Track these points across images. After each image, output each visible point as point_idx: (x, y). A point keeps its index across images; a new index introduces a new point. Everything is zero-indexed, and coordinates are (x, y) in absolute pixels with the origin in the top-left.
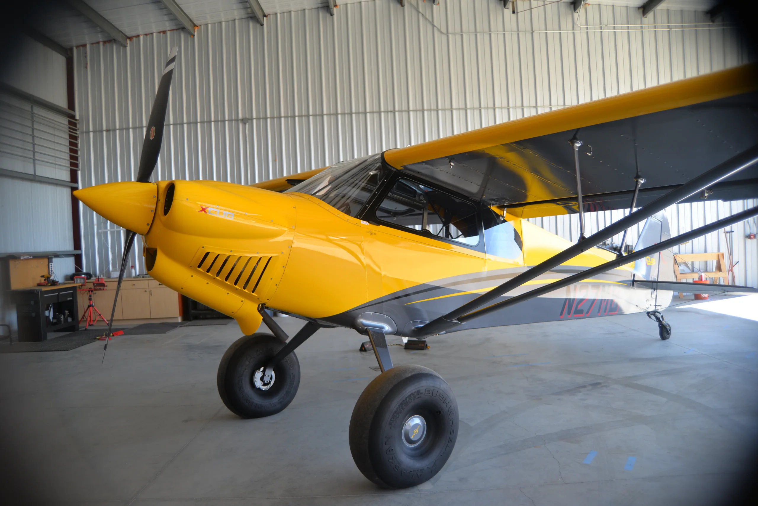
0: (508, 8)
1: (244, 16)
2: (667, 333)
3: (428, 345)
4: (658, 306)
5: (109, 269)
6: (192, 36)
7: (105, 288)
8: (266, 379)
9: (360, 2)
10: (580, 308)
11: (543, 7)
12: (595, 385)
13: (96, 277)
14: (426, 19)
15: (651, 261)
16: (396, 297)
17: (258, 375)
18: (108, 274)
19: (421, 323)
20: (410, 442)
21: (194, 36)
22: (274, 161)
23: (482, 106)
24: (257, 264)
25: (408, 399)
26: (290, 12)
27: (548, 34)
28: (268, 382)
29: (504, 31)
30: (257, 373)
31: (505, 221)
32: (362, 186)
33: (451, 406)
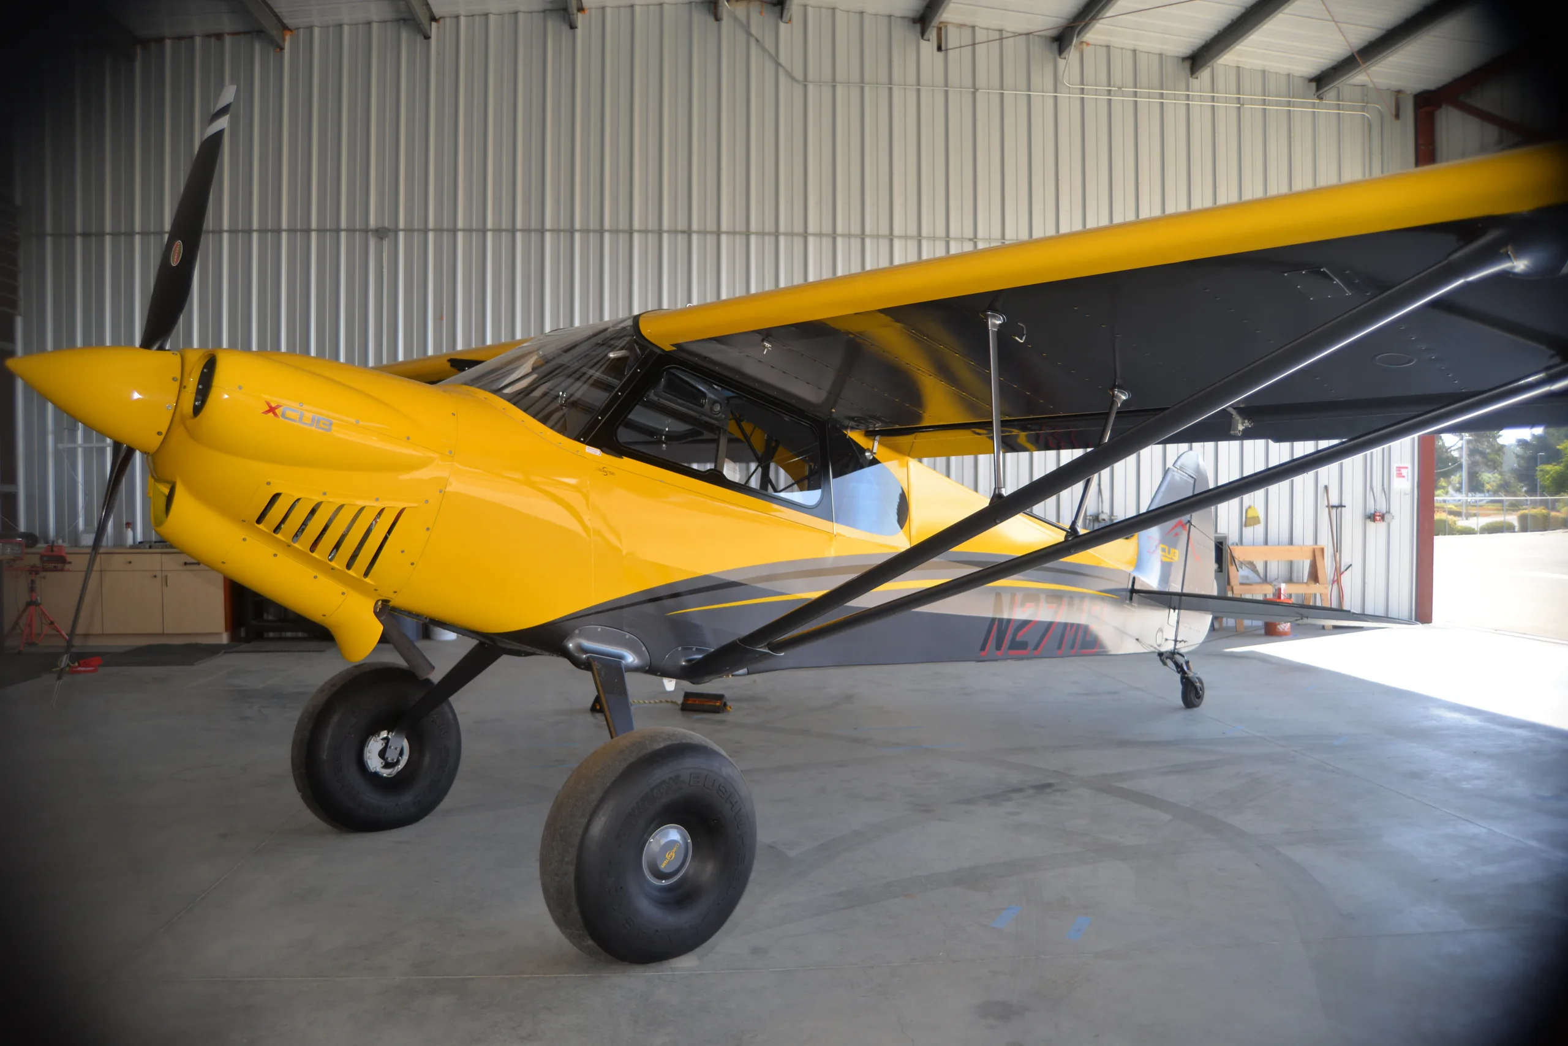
0: (929, 40)
1: (389, 15)
2: (1196, 695)
3: (729, 704)
4: (1180, 642)
5: (76, 527)
6: (278, 50)
7: (67, 566)
8: (391, 756)
9: (632, 6)
10: (1019, 638)
11: (998, 42)
12: (1042, 788)
13: (46, 542)
14: (764, 49)
15: (1169, 553)
16: (653, 598)
17: (374, 746)
18: (75, 538)
19: (699, 651)
20: (660, 875)
21: (282, 49)
22: (438, 318)
23: (868, 231)
24: (375, 519)
25: (655, 791)
26: (486, 15)
27: (1005, 96)
28: (395, 760)
29: (918, 84)
30: (372, 742)
31: (874, 462)
32: (594, 378)
33: (740, 809)
